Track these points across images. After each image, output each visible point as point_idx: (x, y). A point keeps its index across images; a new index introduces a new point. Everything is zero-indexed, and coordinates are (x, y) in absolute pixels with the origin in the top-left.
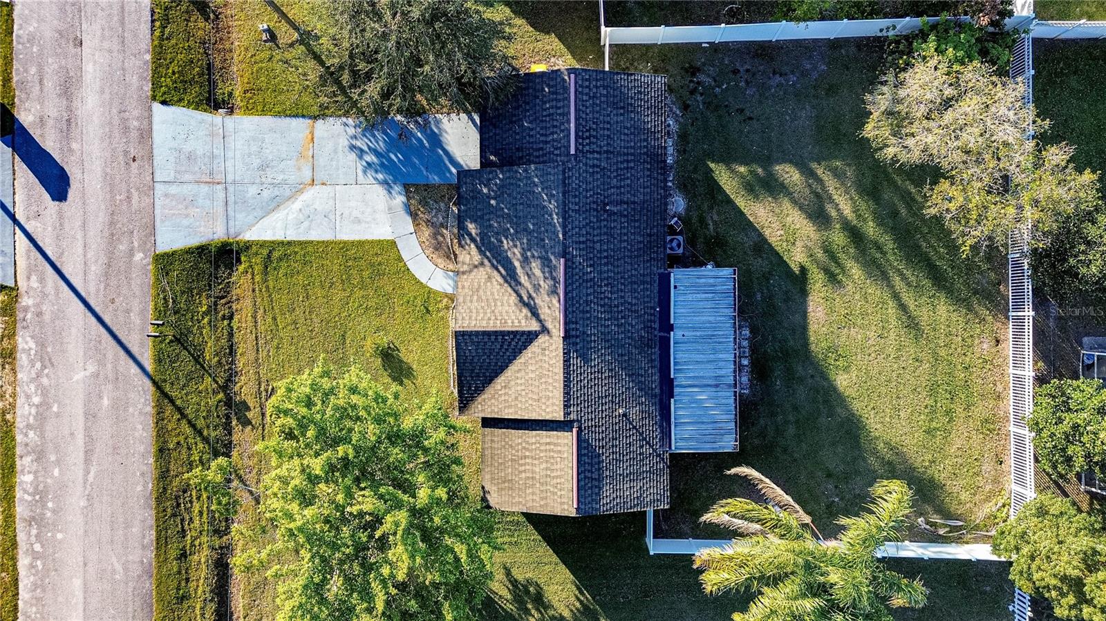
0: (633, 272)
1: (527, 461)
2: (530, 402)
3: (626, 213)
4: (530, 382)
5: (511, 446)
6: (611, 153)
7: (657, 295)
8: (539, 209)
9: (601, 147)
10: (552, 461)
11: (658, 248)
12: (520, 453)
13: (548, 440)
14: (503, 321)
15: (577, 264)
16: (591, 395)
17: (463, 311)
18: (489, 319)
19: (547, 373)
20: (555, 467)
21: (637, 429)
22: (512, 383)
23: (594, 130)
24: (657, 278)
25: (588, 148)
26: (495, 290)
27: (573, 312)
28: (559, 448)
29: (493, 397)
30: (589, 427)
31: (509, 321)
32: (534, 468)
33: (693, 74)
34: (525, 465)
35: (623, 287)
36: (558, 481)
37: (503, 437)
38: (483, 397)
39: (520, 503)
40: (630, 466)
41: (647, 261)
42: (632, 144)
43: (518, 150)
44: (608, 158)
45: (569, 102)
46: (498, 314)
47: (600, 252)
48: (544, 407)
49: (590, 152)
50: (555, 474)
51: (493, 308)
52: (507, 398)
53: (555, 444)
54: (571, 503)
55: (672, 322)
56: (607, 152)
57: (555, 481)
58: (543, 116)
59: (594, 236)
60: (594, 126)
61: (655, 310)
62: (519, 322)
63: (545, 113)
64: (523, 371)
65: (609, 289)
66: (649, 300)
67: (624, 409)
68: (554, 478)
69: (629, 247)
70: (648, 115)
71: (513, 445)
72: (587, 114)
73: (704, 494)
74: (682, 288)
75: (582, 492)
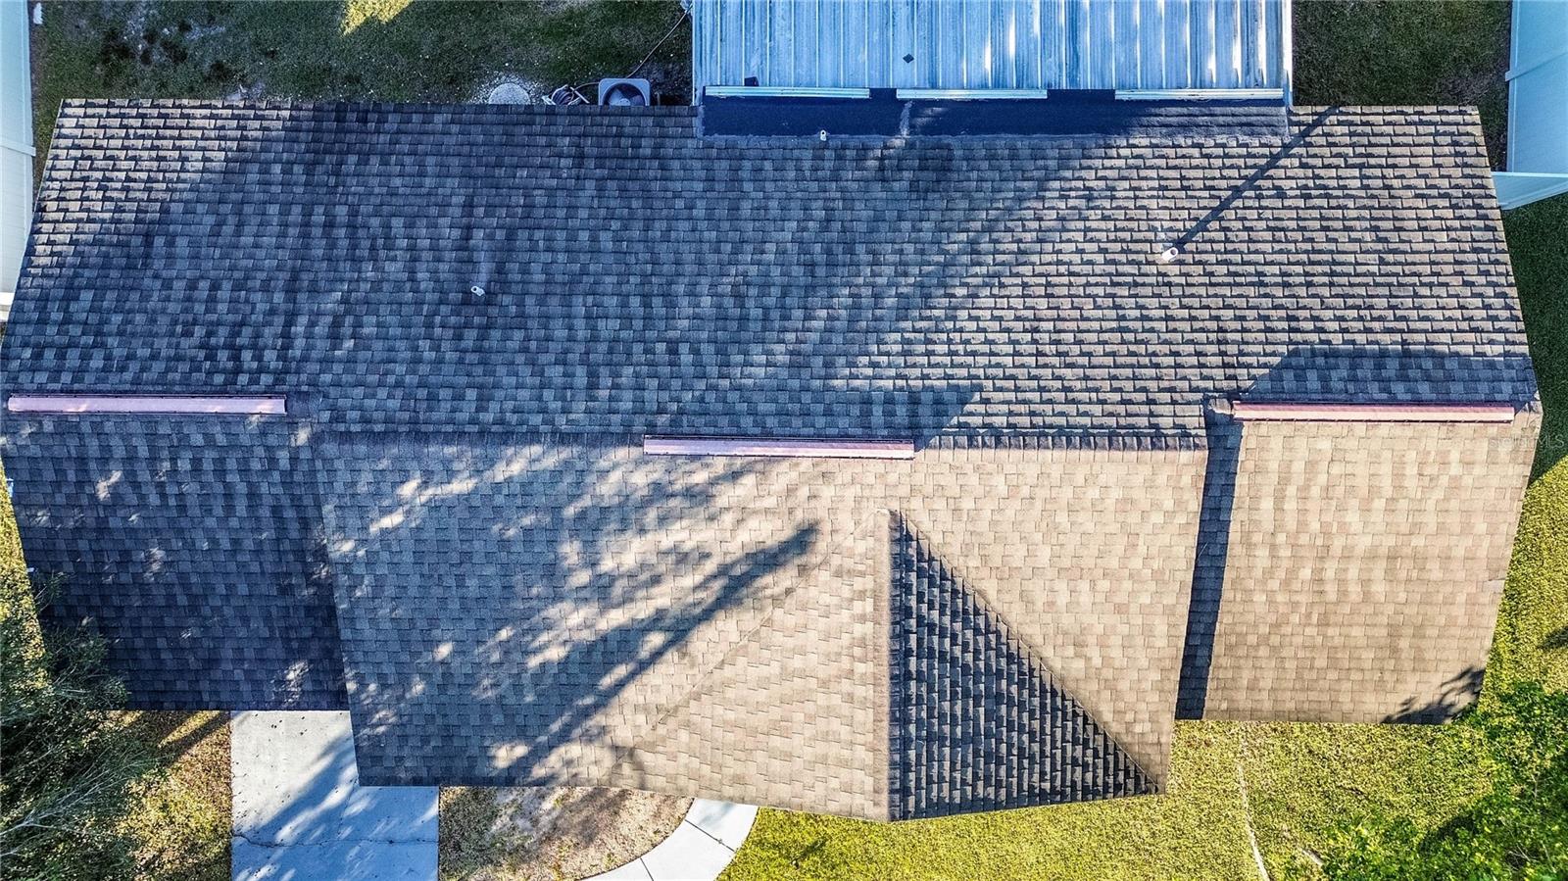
0: (699, 212)
1: (1330, 574)
2: (1136, 563)
3: (500, 234)
4: (1066, 563)
5: (1276, 625)
6: (294, 278)
7: (774, 140)
8: (475, 524)
9: (272, 312)
10: (1339, 491)
11: (619, 135)
12: (1303, 598)
13: (1267, 504)
14: (858, 652)
15: (665, 396)
16: (1113, 354)
17: (820, 788)
18: (850, 698)
19: (1038, 504)
20: (1361, 483)
21: (1225, 205)
22: (1067, 621)
23: (209, 334)
24: (720, 140)
25: (270, 356)
26: (753, 673)
27: (828, 413)
28: (1298, 467)
29: (1110, 685)
30: (1225, 366)
31: (859, 630)
32: (1359, 551)
33: (125, 52)
34: (1341, 582)
35: (749, 248)
36: (1411, 470)
37: (1243, 651)
38: (1107, 716)
39: (1471, 602)
40: (1346, 229)
41: (662, 168)
42: (273, 209)
43: (286, 591)
44: (314, 290)
45: (106, 415)
46: (833, 669)
47: (627, 319)
48: (1157, 518)
49: (286, 348)
50: (1386, 484)
51: (813, 683)
52: (1116, 640)
53: (1284, 480)
54: (1493, 430)
55: (864, 94)
56: (291, 291)
57: (1411, 483)
58: (164, 506)
59: (571, 339)
60: (199, 331)
61: (825, 146)
62: (862, 595)
63: (154, 500)
64: (1028, 585)
65: (753, 291)
66: (791, 164)
67: (1158, 247)
68: (1398, 487)
69: (615, 225)
70: (184, 160)
71: (1272, 618)
72: (154, 357)
73: (1374, 33)
74: (755, 61)
75: (1457, 389)
